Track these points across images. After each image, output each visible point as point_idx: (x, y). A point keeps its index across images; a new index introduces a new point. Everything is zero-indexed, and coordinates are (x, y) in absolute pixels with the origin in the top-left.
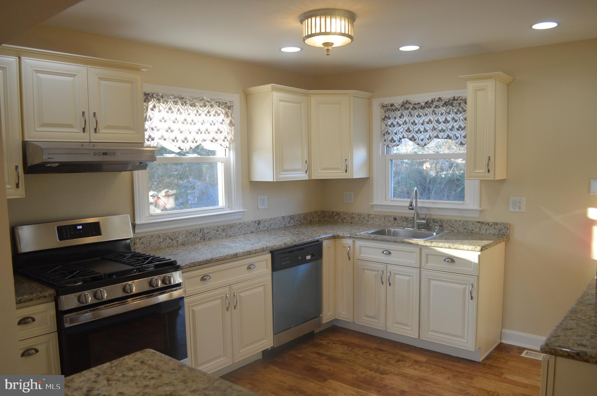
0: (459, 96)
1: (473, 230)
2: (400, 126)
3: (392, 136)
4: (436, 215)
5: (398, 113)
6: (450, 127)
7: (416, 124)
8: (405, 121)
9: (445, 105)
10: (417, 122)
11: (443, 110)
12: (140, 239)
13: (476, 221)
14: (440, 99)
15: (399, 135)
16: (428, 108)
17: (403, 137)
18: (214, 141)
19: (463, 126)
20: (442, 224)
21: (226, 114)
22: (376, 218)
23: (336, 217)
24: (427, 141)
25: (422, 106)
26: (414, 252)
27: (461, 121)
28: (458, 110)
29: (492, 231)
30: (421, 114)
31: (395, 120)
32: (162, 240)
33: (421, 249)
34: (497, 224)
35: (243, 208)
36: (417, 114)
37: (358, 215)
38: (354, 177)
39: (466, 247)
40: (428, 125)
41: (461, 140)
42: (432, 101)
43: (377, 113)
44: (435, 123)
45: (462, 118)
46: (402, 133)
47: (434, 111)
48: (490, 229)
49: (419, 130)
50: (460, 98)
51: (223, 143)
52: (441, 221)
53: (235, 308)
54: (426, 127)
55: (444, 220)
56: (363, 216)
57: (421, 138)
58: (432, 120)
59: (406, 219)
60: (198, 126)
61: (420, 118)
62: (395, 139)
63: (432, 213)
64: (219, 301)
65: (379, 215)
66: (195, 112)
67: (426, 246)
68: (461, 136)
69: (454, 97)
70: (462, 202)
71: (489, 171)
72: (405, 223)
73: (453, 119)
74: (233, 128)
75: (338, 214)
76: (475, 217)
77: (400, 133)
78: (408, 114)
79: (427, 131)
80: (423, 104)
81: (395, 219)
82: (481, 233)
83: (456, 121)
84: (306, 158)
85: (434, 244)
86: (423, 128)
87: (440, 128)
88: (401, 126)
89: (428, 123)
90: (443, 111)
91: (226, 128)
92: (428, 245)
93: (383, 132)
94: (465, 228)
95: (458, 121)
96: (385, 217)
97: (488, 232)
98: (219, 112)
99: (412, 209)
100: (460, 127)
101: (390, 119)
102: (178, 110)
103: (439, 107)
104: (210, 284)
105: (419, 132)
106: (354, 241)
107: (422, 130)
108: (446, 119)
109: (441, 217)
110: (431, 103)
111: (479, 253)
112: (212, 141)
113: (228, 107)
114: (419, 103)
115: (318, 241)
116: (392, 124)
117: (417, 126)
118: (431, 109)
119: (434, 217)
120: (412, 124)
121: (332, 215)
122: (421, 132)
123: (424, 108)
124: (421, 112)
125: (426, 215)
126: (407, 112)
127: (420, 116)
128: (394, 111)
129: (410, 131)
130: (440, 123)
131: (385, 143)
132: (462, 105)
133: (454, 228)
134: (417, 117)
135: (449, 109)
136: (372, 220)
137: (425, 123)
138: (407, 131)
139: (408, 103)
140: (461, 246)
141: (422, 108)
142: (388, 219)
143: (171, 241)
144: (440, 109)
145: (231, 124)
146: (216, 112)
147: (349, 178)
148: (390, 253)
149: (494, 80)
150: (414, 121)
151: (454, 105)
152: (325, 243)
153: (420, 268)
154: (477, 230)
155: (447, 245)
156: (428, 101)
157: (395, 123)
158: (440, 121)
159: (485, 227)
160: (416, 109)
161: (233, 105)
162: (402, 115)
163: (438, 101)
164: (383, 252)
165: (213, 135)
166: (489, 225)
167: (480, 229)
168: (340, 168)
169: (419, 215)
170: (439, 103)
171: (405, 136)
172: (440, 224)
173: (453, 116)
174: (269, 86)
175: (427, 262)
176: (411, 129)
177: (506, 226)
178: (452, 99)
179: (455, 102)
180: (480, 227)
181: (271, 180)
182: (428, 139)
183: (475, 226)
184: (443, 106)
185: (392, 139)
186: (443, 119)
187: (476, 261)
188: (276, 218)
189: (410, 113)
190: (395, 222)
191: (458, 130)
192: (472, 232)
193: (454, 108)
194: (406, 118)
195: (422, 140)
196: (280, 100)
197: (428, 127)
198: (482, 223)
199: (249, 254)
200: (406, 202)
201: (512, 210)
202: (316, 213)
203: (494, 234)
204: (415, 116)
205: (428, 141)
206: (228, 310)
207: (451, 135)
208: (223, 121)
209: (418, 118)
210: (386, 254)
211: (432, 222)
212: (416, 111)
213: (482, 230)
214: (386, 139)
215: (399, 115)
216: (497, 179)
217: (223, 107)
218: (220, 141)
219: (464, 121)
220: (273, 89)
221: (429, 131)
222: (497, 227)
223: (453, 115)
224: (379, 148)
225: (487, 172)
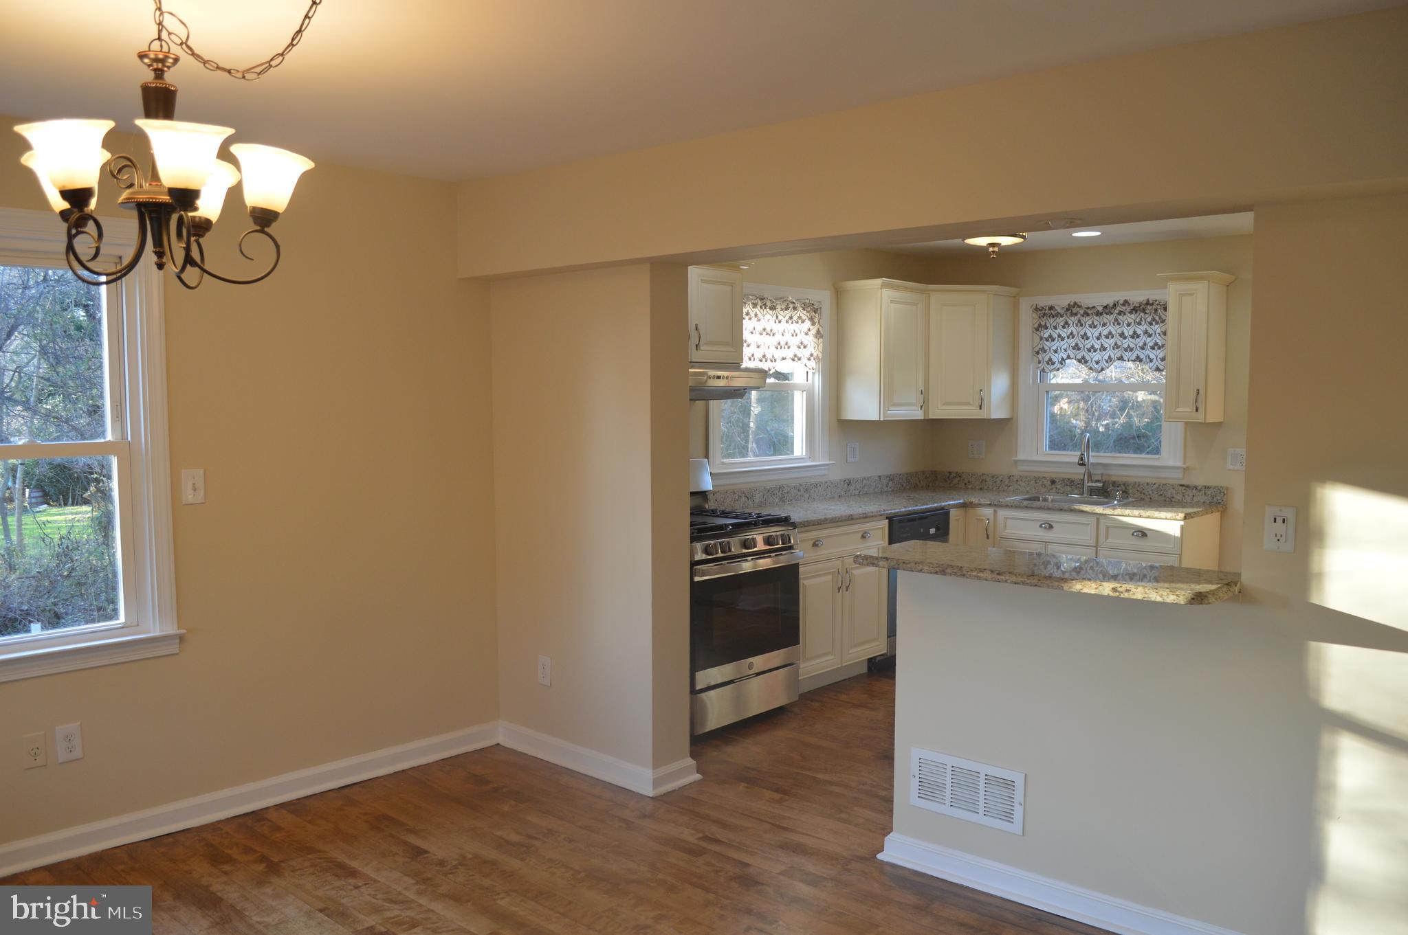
0: (1155, 299)
1: (1173, 497)
2: (1063, 339)
3: (1050, 354)
4: (1117, 475)
5: (1061, 321)
6: (1141, 344)
7: (1088, 339)
8: (1072, 333)
9: (1134, 312)
10: (1089, 334)
11: (1131, 318)
12: (714, 495)
13: (1178, 484)
14: (1126, 303)
15: (1061, 354)
16: (1107, 314)
17: (1069, 357)
18: (796, 359)
19: (1160, 344)
20: (1126, 488)
21: (811, 319)
22: (1022, 481)
23: (955, 481)
24: (1105, 363)
25: (1098, 311)
26: (1088, 524)
27: (1157, 335)
28: (1154, 319)
29: (1201, 498)
30: (1096, 323)
31: (1056, 331)
32: (737, 497)
33: (1098, 519)
34: (1209, 488)
35: (830, 460)
36: (1090, 322)
37: (993, 477)
38: (992, 418)
39: (1163, 514)
40: (1107, 340)
41: (1157, 363)
42: (1115, 305)
43: (1027, 320)
44: (1119, 337)
45: (1158, 331)
46: (1066, 351)
47: (1116, 320)
48: (1198, 495)
49: (1093, 347)
50: (1157, 302)
51: (807, 362)
52: (1124, 485)
53: (847, 590)
54: (1103, 343)
55: (1129, 482)
56: (1000, 478)
57: (1096, 359)
58: (1114, 332)
59: (1071, 482)
60: (778, 337)
61: (1095, 330)
62: (1054, 359)
63: (1112, 472)
64: (829, 577)
65: (1026, 477)
66: (775, 317)
67: (1106, 515)
68: (1157, 357)
69: (1148, 300)
70: (1157, 456)
71: (1197, 410)
72: (1068, 488)
73: (1146, 332)
74: (821, 340)
75: (959, 475)
76: (1177, 477)
77: (1063, 351)
78: (1076, 322)
79: (1105, 349)
80: (1100, 309)
81: (1053, 482)
82: (1185, 501)
83: (1150, 336)
84: (921, 386)
85: (1118, 511)
86: (1100, 344)
87: (1126, 346)
88: (1065, 341)
89: (1107, 337)
90: (1130, 321)
91: (810, 340)
92: (1110, 513)
93: (1036, 349)
94: (1161, 495)
95: (1153, 335)
96: (1036, 479)
97: (1195, 499)
98: (804, 317)
99: (1083, 465)
100: (1156, 344)
101: (1047, 328)
102: (756, 315)
103: (1125, 314)
104: (822, 552)
105: (1092, 350)
106: (995, 511)
107: (1097, 347)
108: (1135, 332)
109: (1125, 479)
110: (1112, 308)
111: (1182, 523)
112: (793, 360)
113: (813, 309)
114: (1094, 307)
115: (943, 508)
116: (1050, 336)
117: (1089, 340)
118: (1112, 317)
119: (1114, 479)
120: (1083, 337)
121: (949, 477)
122: (1095, 351)
123: (1101, 314)
124: (1097, 320)
125: (1102, 474)
126: (1074, 319)
127: (1095, 327)
128: (1053, 317)
129: (1079, 349)
130: (1125, 338)
131: (1040, 365)
132: (1159, 312)
133: (1144, 494)
134: (1091, 327)
135: (1140, 316)
136: (1015, 485)
137: (1103, 337)
138: (1074, 348)
139: (1076, 306)
140: (1156, 514)
141: (1099, 314)
142: (1041, 483)
143: (746, 500)
144: (1125, 317)
145: (818, 334)
146: (800, 317)
147: (985, 417)
148: (1051, 527)
149: (1206, 282)
150: (1085, 334)
151: (1147, 312)
152: (953, 513)
153: (1096, 547)
154: (1179, 497)
155: (1136, 512)
156: (1108, 305)
157: (1055, 336)
158: (1126, 334)
159: (1190, 493)
160: (1088, 315)
161: (821, 308)
162: (1066, 323)
163: (1123, 305)
164: (1041, 526)
165: (794, 350)
167: (1184, 494)
168: (971, 402)
169: (1092, 476)
170: (1124, 308)
171: (1072, 355)
172: (1124, 489)
173: (1146, 329)
174: (878, 282)
175: (1107, 538)
176: (1080, 345)
177: (1222, 491)
178: (1144, 302)
179: (1149, 307)
181: (876, 418)
182: (1107, 362)
183: (1176, 491)
184: (1131, 313)
185: (1050, 360)
186: (1131, 333)
187: (1177, 533)
188: (870, 477)
189: (1079, 321)
190: (1053, 486)
191: (1153, 348)
192: (1171, 501)
193: (1147, 316)
194: (1072, 329)
195: (1097, 363)
196: (892, 302)
197: (1108, 343)
198: (1186, 487)
199: (866, 517)
200: (1072, 456)
201: (1231, 467)
202: (923, 472)
203: (1204, 502)
204: (1087, 326)
205: (1107, 365)
206: (839, 591)
207: (1142, 356)
208: (809, 330)
209: (1091, 329)
210: (1045, 528)
211: (1111, 485)
212: (1088, 318)
213: (1186, 496)
214: (1041, 359)
215: (1062, 324)
216: (1208, 421)
217: (809, 309)
218: (804, 360)
219: (1162, 336)
220: (884, 286)
221: (1108, 349)
222: (1209, 493)
223: (1145, 326)
224: (1028, 372)
225: (1195, 410)
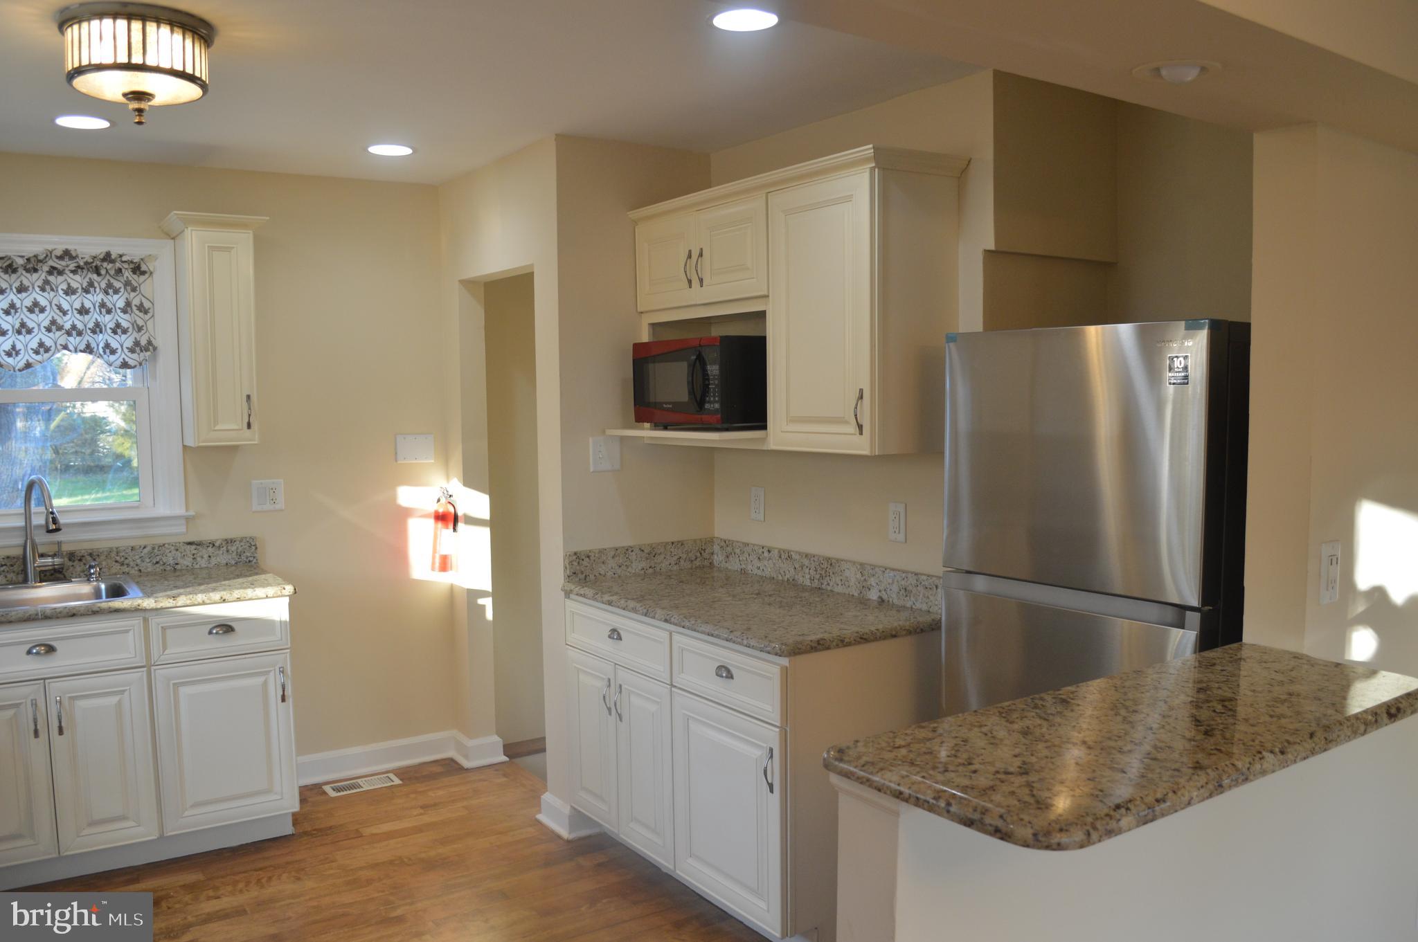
0: (121, 253)
1: (177, 564)
6: (93, 325)
9: (79, 271)
11: (74, 281)
13: (184, 543)
14: (66, 255)
16: (28, 271)
25: (13, 264)
29: (222, 558)
34: (232, 541)
40: (32, 317)
41: (123, 356)
42: (46, 257)
47: (46, 282)
48: (218, 555)
50: (125, 258)
55: (101, 551)
58: (44, 303)
68: (122, 346)
69: (108, 253)
71: (249, 426)
76: (178, 532)
80: (17, 261)
82: (198, 566)
83: (109, 312)
85: (182, 600)
87: (68, 326)
90: (73, 285)
94: (157, 563)
97: (214, 561)
100: (119, 325)
103: (63, 274)
109: (91, 546)
110: (41, 261)
118: (37, 278)
119: (74, 547)
123: (17, 270)
130: (66, 313)
132: (127, 274)
133: (128, 565)
137: (23, 309)
140: (249, 593)
144: (64, 279)
148: (51, 650)
149: (250, 232)
151: (103, 272)
153: (148, 666)
154: (187, 562)
155: (216, 596)
156: (35, 255)
159: (205, 552)
163: (61, 258)
164: (29, 652)
166: (214, 545)
167: (194, 559)
170: (63, 263)
173: (102, 300)
175: (165, 647)
177: (253, 544)
178: (101, 257)
179: (108, 265)
180: (193, 555)
182: (36, 352)
183: (182, 553)
184: (74, 272)
186: (75, 305)
191: (114, 332)
192: (175, 569)
193: (102, 279)
197: (35, 320)
198: (197, 545)
201: (260, 508)
203: (227, 564)
207: (95, 344)
210: (39, 653)
213: (199, 559)
221: (36, 330)
222: (234, 548)
223: (99, 296)
225: (245, 425)
